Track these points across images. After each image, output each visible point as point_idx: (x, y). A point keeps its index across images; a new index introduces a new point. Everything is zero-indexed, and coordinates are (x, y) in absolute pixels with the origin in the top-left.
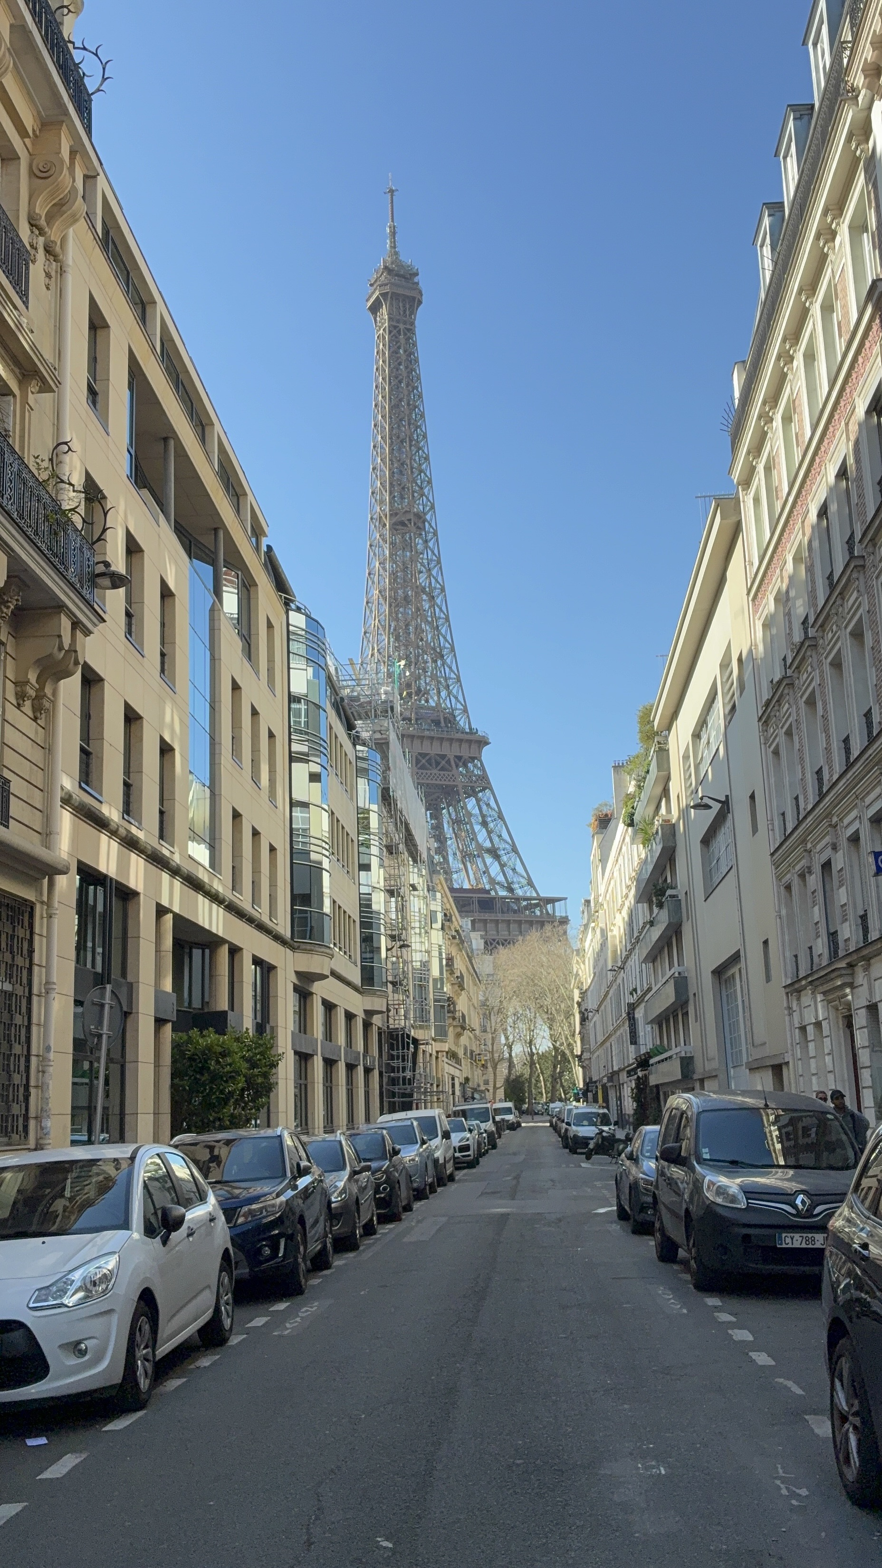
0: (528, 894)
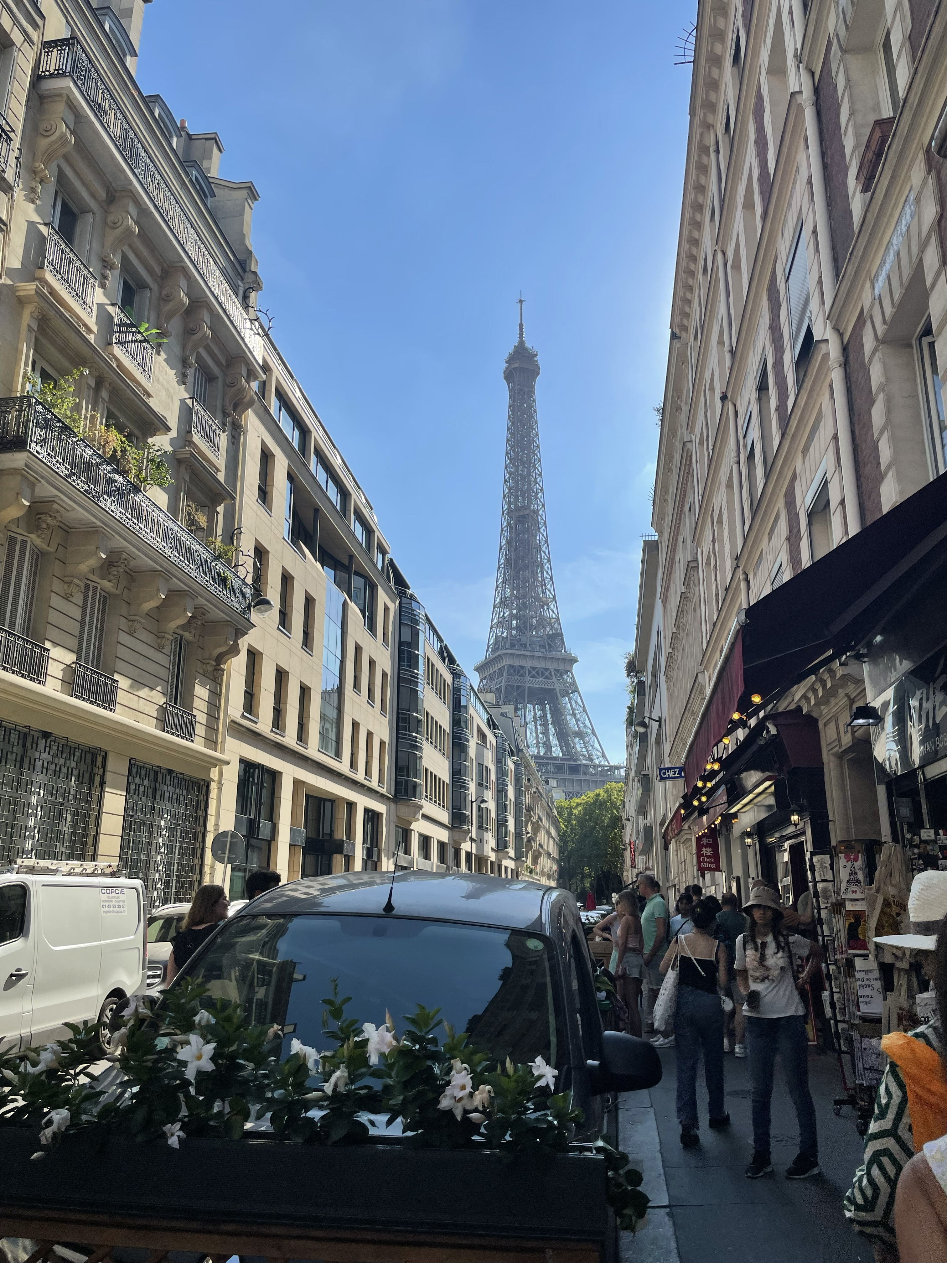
0: (602, 763)
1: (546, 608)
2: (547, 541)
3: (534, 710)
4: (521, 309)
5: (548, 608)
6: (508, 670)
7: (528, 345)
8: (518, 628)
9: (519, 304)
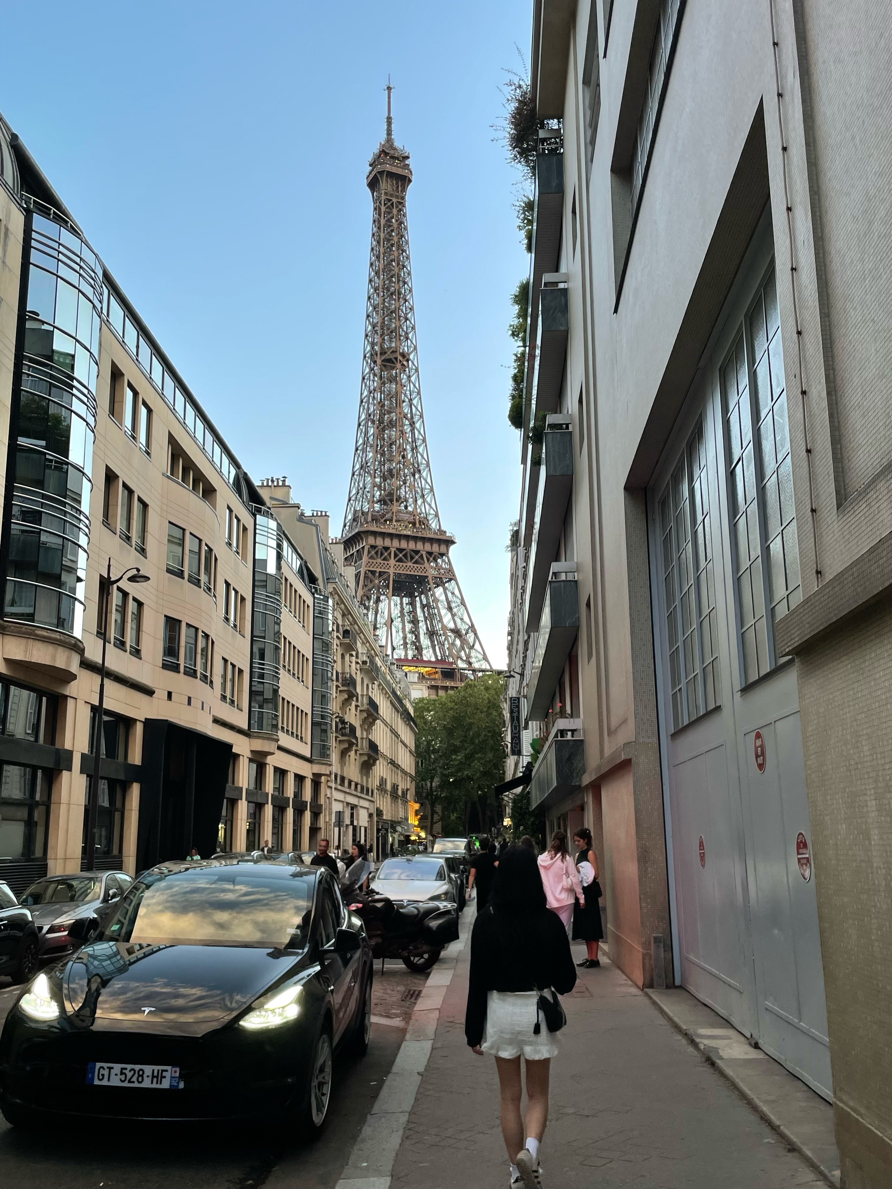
1: (417, 476)
2: (419, 393)
3: (401, 603)
4: (389, 98)
5: (420, 478)
6: (369, 552)
7: (397, 144)
8: (382, 501)
9: (387, 92)
